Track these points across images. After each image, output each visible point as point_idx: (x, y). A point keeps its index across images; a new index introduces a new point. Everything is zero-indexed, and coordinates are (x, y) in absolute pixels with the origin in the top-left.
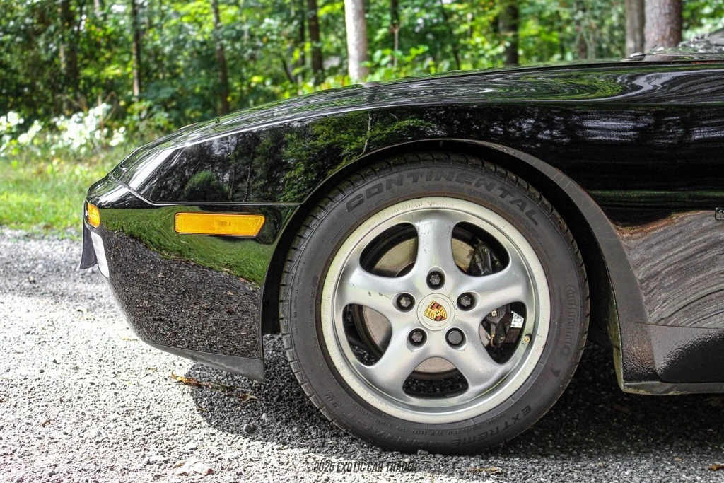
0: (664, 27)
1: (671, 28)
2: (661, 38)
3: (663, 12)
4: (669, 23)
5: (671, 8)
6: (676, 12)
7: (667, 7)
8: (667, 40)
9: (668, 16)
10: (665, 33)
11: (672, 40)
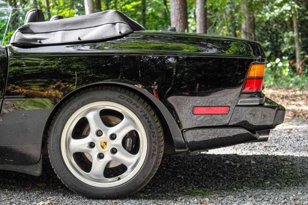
0: (177, 15)
1: (181, 16)
2: (176, 20)
3: (177, 8)
4: (179, 13)
5: (180, 6)
6: (183, 8)
7: (178, 5)
8: (179, 21)
9: (179, 10)
10: (178, 18)
11: (181, 21)
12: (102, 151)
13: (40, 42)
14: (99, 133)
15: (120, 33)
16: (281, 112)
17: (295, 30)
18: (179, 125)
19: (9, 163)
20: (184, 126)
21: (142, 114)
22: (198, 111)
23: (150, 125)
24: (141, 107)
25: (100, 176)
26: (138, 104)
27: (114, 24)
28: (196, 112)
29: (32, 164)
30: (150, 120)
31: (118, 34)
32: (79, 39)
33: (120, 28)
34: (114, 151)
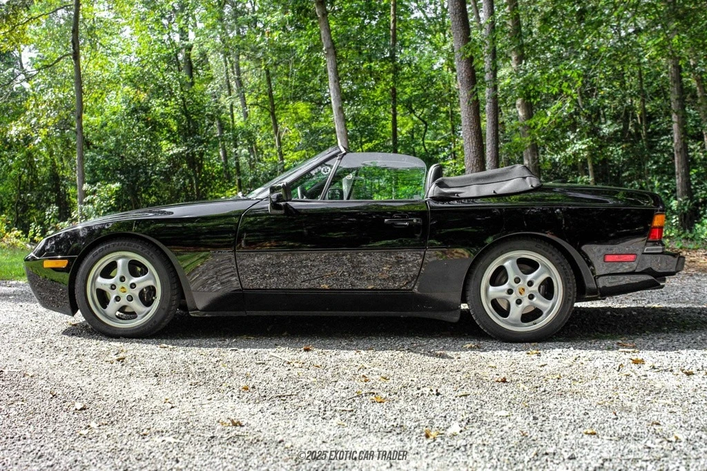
12: (520, 297)
13: (457, 196)
14: (517, 281)
15: (532, 186)
16: (682, 259)
17: (590, 173)
18: (593, 272)
19: (427, 310)
20: (598, 273)
21: (558, 261)
22: (609, 258)
23: (566, 272)
24: (557, 255)
25: (518, 321)
26: (554, 253)
27: (525, 178)
28: (607, 260)
29: (452, 310)
30: (565, 267)
31: (530, 187)
32: (494, 192)
33: (531, 182)
34: (531, 297)
